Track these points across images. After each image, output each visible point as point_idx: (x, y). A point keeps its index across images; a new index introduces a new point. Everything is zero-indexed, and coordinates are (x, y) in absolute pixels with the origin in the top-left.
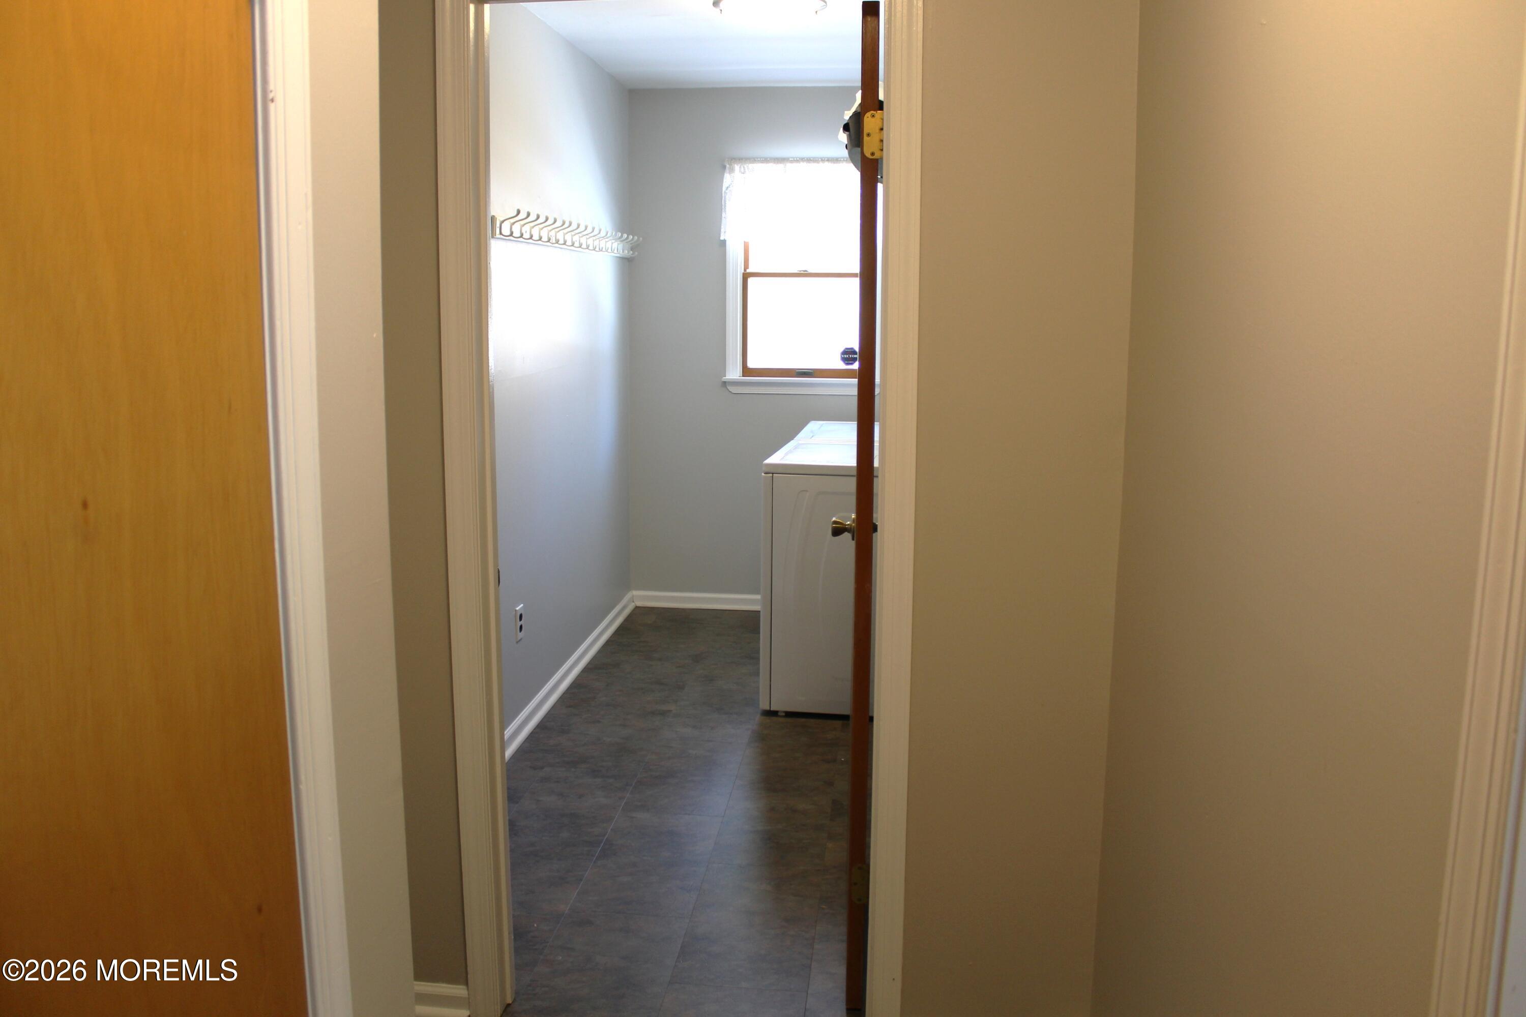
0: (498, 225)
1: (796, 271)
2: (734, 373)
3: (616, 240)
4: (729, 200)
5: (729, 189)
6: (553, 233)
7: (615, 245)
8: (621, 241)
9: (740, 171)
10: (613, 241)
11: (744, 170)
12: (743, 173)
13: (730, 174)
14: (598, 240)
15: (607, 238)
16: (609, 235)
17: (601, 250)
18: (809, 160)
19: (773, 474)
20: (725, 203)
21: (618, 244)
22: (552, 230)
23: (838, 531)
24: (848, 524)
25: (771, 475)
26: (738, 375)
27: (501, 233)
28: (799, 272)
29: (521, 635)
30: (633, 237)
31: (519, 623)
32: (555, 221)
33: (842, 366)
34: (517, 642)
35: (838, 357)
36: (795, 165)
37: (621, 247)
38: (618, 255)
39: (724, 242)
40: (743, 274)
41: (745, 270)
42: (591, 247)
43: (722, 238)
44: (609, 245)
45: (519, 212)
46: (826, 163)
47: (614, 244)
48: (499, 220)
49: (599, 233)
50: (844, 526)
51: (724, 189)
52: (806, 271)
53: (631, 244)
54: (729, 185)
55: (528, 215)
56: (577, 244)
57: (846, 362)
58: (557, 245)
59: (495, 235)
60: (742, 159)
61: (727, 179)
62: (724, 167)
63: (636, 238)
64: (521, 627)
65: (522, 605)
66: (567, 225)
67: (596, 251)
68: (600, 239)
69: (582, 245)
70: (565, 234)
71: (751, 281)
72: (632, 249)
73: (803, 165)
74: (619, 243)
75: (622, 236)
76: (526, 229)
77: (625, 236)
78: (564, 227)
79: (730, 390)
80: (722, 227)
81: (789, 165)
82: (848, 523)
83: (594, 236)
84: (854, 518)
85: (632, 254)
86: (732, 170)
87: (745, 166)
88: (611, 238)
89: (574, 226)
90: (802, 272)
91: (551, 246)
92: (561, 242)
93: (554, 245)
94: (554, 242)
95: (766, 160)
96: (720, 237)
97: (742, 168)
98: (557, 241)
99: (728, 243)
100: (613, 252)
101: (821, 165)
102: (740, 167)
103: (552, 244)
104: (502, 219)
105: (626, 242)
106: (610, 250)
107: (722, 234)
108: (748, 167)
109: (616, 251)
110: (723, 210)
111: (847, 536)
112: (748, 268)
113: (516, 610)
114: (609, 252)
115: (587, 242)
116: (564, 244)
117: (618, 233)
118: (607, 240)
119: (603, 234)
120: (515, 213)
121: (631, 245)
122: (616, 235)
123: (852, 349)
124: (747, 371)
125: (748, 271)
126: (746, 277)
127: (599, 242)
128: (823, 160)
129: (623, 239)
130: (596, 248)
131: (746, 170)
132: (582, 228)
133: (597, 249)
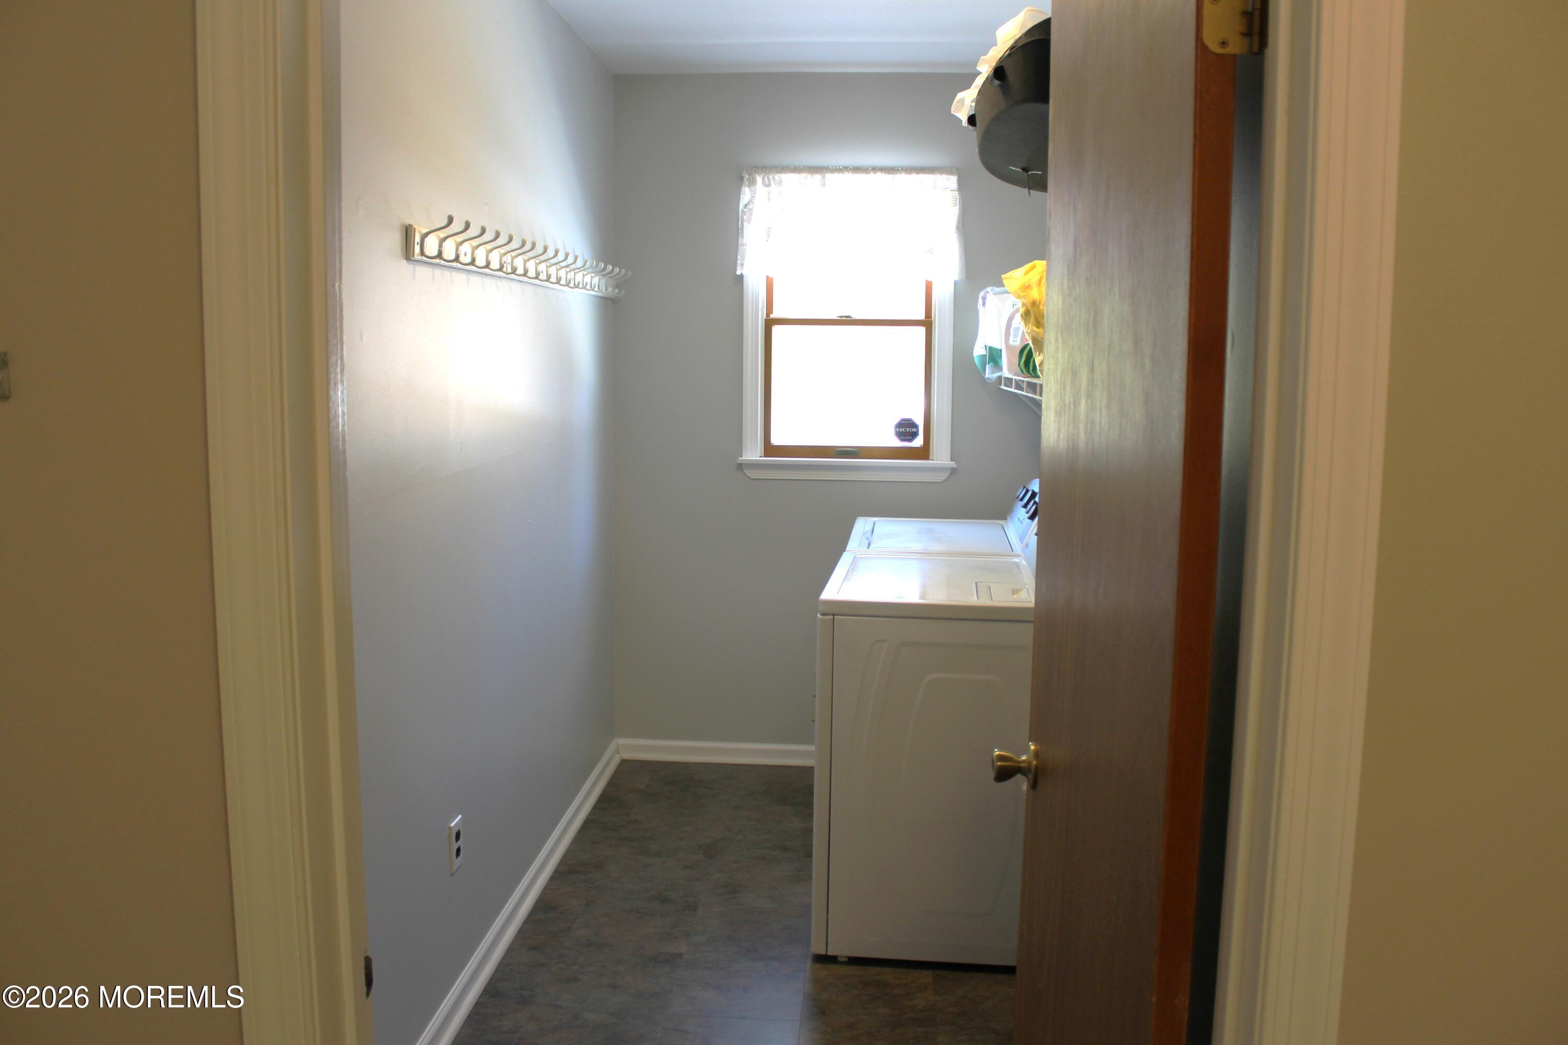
0: (418, 239)
1: (835, 317)
2: (753, 453)
3: (597, 273)
4: (749, 222)
5: (748, 207)
6: (508, 258)
7: (596, 280)
8: (604, 275)
9: (763, 183)
10: (593, 275)
11: (769, 181)
12: (768, 186)
13: (749, 187)
14: (573, 272)
15: (583, 270)
16: (588, 264)
17: (576, 286)
18: (857, 169)
19: (834, 615)
20: (742, 225)
21: (600, 279)
22: (506, 253)
23: (1005, 773)
24: (1024, 761)
25: (832, 617)
26: (759, 454)
27: (422, 253)
28: (839, 318)
29: (457, 862)
30: (620, 270)
31: (455, 846)
32: (511, 239)
33: (896, 443)
34: (452, 875)
35: (892, 431)
36: (836, 176)
37: (603, 281)
38: (600, 294)
39: (741, 276)
40: (766, 320)
41: (768, 315)
42: (563, 282)
43: (738, 273)
44: (588, 279)
45: (450, 220)
46: (879, 174)
47: (594, 279)
48: (420, 232)
49: (575, 262)
50: (1017, 765)
51: (741, 207)
52: (850, 317)
53: (616, 279)
54: (749, 202)
55: (467, 226)
56: (543, 276)
57: (902, 438)
58: (513, 276)
59: (413, 257)
60: (766, 167)
61: (746, 194)
62: (741, 179)
63: (623, 271)
64: (458, 851)
65: (460, 816)
66: (528, 246)
67: (570, 287)
68: (576, 271)
69: (550, 277)
70: (525, 262)
71: (776, 330)
72: (617, 286)
73: (848, 176)
74: (600, 277)
75: (605, 268)
76: (466, 248)
77: (610, 267)
78: (524, 249)
79: (748, 475)
80: (739, 257)
81: (829, 176)
82: (1024, 758)
83: (566, 267)
84: (1034, 749)
85: (618, 294)
86: (752, 182)
87: (771, 177)
88: (589, 270)
89: (539, 249)
90: (844, 318)
91: (505, 278)
92: (520, 271)
93: (509, 276)
94: (509, 270)
95: (797, 169)
96: (736, 270)
97: (766, 178)
98: (514, 270)
99: (745, 279)
100: (593, 290)
101: (872, 176)
102: (763, 179)
103: (507, 274)
104: (424, 231)
105: (610, 277)
106: (588, 287)
107: (739, 267)
108: (774, 178)
109: (596, 289)
110: (740, 234)
111: (1022, 784)
112: (772, 313)
113: (450, 828)
114: (587, 290)
115: (557, 274)
116: (525, 275)
117: (600, 264)
118: (585, 273)
119: (579, 263)
120: (445, 223)
121: (616, 282)
122: (597, 264)
123: (910, 420)
124: (770, 449)
125: (772, 316)
126: (770, 323)
127: (575, 275)
128: (875, 169)
129: (606, 272)
130: (570, 283)
131: (772, 182)
132: (551, 252)
133: (572, 285)
